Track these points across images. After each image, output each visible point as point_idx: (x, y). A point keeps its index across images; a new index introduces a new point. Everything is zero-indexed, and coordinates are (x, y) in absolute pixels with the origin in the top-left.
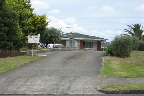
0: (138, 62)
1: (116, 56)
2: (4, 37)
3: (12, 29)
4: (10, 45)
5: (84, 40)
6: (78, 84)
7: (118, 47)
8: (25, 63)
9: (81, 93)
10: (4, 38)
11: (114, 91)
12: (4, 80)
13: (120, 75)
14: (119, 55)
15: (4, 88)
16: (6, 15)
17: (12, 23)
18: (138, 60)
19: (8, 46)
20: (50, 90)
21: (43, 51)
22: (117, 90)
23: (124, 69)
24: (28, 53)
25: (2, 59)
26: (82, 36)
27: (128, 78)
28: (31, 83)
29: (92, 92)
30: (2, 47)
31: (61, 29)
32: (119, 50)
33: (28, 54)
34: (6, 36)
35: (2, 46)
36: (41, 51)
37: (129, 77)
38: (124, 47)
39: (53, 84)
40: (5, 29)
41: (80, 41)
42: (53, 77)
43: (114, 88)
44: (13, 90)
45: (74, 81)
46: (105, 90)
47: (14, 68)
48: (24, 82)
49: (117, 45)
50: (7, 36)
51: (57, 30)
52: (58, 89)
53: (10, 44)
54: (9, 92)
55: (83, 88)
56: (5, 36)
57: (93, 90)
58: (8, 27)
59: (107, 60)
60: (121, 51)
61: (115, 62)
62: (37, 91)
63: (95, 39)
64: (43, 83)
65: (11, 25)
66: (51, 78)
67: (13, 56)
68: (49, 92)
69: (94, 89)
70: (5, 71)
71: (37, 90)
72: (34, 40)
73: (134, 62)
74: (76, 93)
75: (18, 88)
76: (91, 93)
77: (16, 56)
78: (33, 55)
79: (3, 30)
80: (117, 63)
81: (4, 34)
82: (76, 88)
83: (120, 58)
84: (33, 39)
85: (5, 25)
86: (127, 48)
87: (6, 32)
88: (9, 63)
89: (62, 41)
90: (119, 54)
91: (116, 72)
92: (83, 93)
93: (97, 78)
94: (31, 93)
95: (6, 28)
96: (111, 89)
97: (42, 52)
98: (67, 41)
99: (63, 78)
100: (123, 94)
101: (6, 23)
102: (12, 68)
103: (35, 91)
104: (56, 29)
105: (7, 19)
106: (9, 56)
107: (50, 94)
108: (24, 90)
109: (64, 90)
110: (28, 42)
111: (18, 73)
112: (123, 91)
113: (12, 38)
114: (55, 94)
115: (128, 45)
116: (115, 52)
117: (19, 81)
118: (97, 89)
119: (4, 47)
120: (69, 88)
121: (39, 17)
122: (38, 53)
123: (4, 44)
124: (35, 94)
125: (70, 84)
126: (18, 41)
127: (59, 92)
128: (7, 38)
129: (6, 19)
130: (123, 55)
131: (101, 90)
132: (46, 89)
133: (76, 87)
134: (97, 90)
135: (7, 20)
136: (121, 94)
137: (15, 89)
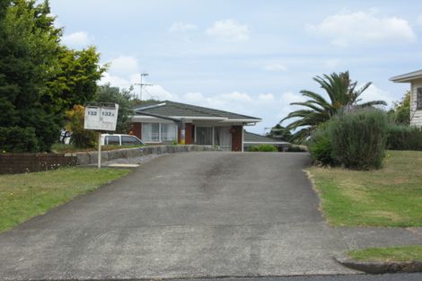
0: (412, 181)
1: (343, 165)
2: (10, 112)
3: (29, 89)
4: (28, 136)
5: (194, 120)
6: (274, 246)
7: (349, 139)
8: (87, 188)
9: (297, 274)
10: (9, 117)
11: (391, 266)
12: (53, 238)
13: (384, 219)
14: (353, 164)
15: (65, 262)
16: (12, 47)
17: (29, 73)
18: (410, 177)
19: (23, 139)
20: (203, 266)
21: (122, 152)
22: (399, 263)
23: (384, 204)
24: (82, 161)
25: (13, 176)
26: (187, 109)
27: (408, 229)
28: (139, 247)
29: (329, 269)
30: (5, 143)
31: (131, 89)
32: (352, 148)
33: (84, 163)
34: (15, 109)
35: (5, 139)
36: (117, 153)
37: (410, 226)
38: (367, 140)
39: (204, 249)
40: (12, 90)
41: (186, 124)
42: (193, 230)
43: (385, 255)
44: (96, 267)
45: (260, 239)
46: (364, 263)
47: (62, 203)
48: (117, 243)
49: (346, 134)
50: (18, 112)
51: (120, 91)
52: (226, 262)
53: (27, 134)
54: (87, 272)
55: (297, 259)
56: (13, 111)
57: (326, 264)
58: (20, 85)
59: (322, 178)
60: (358, 151)
61: (349, 183)
62: (169, 270)
63: (226, 119)
64: (174, 246)
65: (27, 77)
66: (187, 230)
67: (43, 169)
68: (204, 272)
69: (330, 261)
70: (42, 212)
71: (166, 267)
72: (104, 120)
73: (401, 182)
74: (284, 272)
75: (108, 262)
76: (325, 272)
77: (49, 168)
78: (99, 164)
79: (7, 94)
80: (354, 185)
81: (8, 103)
82: (274, 259)
83: (356, 172)
84: (101, 119)
85: (12, 77)
86: (375, 142)
87: (14, 98)
88: (41, 189)
89: (135, 124)
90: (354, 160)
91: (367, 210)
92: (302, 273)
93: (320, 230)
94: (153, 275)
95: (15, 88)
96: (380, 261)
97: (120, 157)
98: (144, 123)
99: (222, 230)
100: (415, 272)
101: (14, 73)
102: (57, 205)
103: (163, 268)
104: (118, 89)
105: (16, 60)
106: (32, 171)
107: (208, 277)
108: (126, 267)
109: (244, 266)
110: (86, 127)
111: (84, 217)
112: (413, 263)
113: (30, 115)
114: (222, 277)
115: (378, 133)
116: (340, 155)
117: (102, 242)
118: (339, 259)
119: (12, 141)
120: (255, 260)
121: (77, 54)
122: (109, 160)
123: (11, 134)
124: (166, 276)
125: (252, 248)
126: (45, 125)
127: (232, 270)
128: (16, 115)
129: (11, 60)
130: (365, 163)
131: (351, 262)
132: (190, 262)
133: (273, 255)
134: (340, 262)
135: (16, 62)
136: (411, 272)
137: (100, 265)
